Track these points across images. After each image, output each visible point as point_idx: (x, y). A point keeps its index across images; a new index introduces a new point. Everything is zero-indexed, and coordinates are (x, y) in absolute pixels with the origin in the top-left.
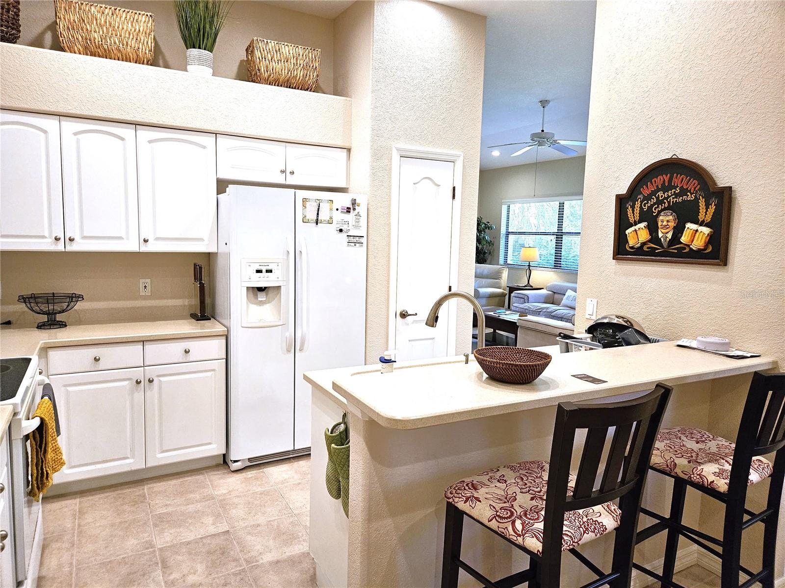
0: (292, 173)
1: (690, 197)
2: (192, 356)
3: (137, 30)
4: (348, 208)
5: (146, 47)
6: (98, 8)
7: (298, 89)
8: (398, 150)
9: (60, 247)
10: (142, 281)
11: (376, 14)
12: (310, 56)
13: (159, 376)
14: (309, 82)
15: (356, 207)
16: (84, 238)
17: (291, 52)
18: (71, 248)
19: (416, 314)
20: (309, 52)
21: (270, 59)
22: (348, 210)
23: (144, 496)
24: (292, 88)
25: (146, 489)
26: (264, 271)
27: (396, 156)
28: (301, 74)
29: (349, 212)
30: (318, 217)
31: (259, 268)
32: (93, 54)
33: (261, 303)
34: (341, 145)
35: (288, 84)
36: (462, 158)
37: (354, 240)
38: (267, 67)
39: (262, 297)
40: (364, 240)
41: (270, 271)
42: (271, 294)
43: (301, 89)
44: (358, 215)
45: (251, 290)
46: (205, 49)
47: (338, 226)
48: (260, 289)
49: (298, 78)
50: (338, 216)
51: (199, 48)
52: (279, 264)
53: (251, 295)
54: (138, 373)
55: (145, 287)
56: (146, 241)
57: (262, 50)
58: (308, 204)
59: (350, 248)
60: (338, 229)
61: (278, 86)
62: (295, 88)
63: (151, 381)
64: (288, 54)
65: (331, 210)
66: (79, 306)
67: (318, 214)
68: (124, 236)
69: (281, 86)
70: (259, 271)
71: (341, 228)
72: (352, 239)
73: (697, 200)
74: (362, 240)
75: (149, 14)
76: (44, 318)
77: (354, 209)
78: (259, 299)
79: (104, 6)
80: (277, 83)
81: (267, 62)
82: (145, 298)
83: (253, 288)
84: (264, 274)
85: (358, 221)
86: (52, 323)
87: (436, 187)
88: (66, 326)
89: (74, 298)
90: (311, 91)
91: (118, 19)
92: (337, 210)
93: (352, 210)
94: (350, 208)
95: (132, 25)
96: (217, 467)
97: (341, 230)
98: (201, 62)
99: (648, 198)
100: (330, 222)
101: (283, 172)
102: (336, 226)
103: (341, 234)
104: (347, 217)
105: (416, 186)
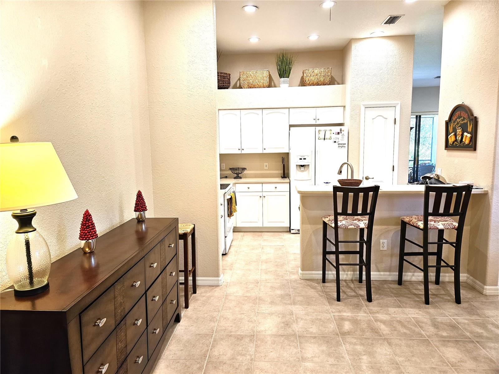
0: (318, 119)
1: (465, 121)
2: (277, 190)
3: (263, 76)
5: (266, 81)
6: (252, 72)
8: (363, 105)
9: (239, 152)
10: (265, 164)
11: (353, 49)
12: (327, 71)
13: (267, 196)
14: (326, 82)
15: (342, 132)
16: (247, 149)
17: (318, 71)
18: (243, 152)
19: (373, 178)
20: (326, 70)
21: (310, 76)
22: (338, 133)
23: (262, 235)
24: (319, 85)
25: (263, 233)
26: (303, 159)
27: (363, 108)
28: (323, 79)
32: (250, 88)
33: (302, 171)
34: (341, 105)
35: (318, 84)
36: (399, 105)
37: (341, 145)
38: (309, 79)
39: (302, 168)
40: (346, 145)
41: (305, 159)
42: (306, 167)
43: (323, 85)
44: (343, 135)
45: (298, 166)
46: (286, 78)
48: (302, 166)
49: (321, 81)
50: (334, 136)
51: (284, 77)
52: (309, 156)
53: (298, 168)
54: (260, 194)
55: (266, 166)
56: (265, 149)
57: (307, 73)
58: (321, 132)
59: (339, 149)
61: (313, 86)
62: (320, 85)
63: (264, 197)
64: (317, 72)
65: (331, 134)
66: (245, 172)
67: (325, 136)
68: (258, 148)
69: (315, 85)
70: (300, 159)
71: (335, 141)
72: (340, 145)
73: (467, 122)
74: (345, 145)
75: (267, 70)
76: (236, 175)
77: (341, 133)
78: (302, 170)
79: (253, 71)
80: (313, 84)
81: (309, 77)
82: (266, 170)
83: (299, 165)
85: (343, 138)
86: (238, 177)
87: (385, 119)
88: (241, 178)
89: (244, 169)
90: (327, 85)
91: (257, 74)
92: (333, 133)
94: (339, 133)
96: (287, 232)
98: (284, 82)
99: (454, 122)
100: (330, 139)
101: (314, 119)
102: (333, 140)
103: (335, 143)
104: (338, 136)
105: (373, 120)
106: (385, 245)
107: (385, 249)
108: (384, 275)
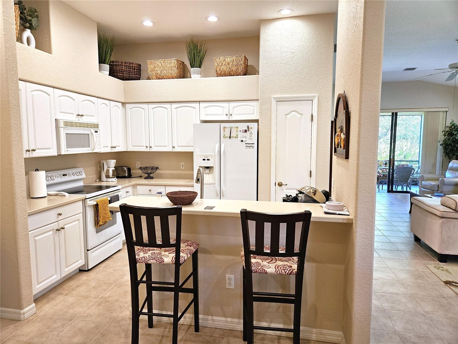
0: (231, 115)
3: (171, 66)
4: (245, 130)
5: (175, 71)
7: (235, 75)
8: (275, 98)
9: (148, 150)
10: (182, 163)
14: (239, 72)
15: (250, 129)
16: (155, 146)
17: (230, 60)
18: (152, 150)
19: (287, 185)
20: (238, 58)
21: (221, 65)
22: (246, 131)
24: (232, 76)
26: (206, 159)
27: (274, 102)
28: (235, 69)
29: (246, 132)
30: (230, 135)
31: (204, 158)
32: (159, 79)
33: (208, 174)
36: (317, 98)
37: (249, 145)
38: (220, 69)
39: (208, 171)
40: (256, 145)
41: (208, 160)
42: (211, 170)
43: (236, 76)
44: (251, 133)
46: (196, 67)
47: (241, 139)
48: (208, 168)
49: (233, 71)
50: (241, 134)
51: (194, 67)
52: (213, 157)
55: (183, 166)
56: (174, 147)
57: (217, 62)
58: (226, 129)
59: (247, 149)
60: (241, 140)
61: (226, 76)
62: (233, 76)
64: (228, 61)
65: (237, 131)
66: (158, 171)
67: (230, 134)
68: (167, 146)
69: (227, 76)
70: (204, 160)
71: (242, 140)
72: (248, 145)
74: (253, 145)
75: (175, 59)
76: (147, 175)
77: (248, 130)
78: (206, 172)
79: (160, 60)
82: (182, 170)
84: (206, 161)
85: (251, 136)
86: (149, 177)
87: (300, 115)
88: (153, 178)
89: (157, 168)
90: (241, 75)
91: (165, 64)
92: (240, 131)
93: (247, 131)
94: (246, 130)
95: (170, 65)
97: (242, 141)
98: (195, 73)
100: (237, 137)
101: (227, 115)
102: (240, 139)
103: (242, 143)
104: (245, 134)
105: (287, 116)
106: (233, 282)
107: (233, 287)
108: (232, 322)
